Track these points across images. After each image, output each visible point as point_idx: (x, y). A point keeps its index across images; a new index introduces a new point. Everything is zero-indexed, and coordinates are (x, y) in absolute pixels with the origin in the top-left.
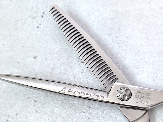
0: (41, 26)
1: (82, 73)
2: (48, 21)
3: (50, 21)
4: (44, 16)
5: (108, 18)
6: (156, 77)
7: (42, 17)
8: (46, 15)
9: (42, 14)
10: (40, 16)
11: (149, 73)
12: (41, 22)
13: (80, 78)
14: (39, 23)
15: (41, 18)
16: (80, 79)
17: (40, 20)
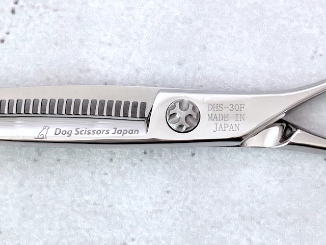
0: (10, 37)
1: (111, 160)
2: (28, 25)
3: (32, 25)
4: (16, 11)
5: (177, 18)
6: (289, 174)
7: (13, 12)
8: (22, 6)
9: (12, 5)
10: (8, 9)
11: (273, 163)
12: (11, 26)
13: (107, 174)
14: (6, 29)
15: (11, 14)
16: (104, 177)
17: (8, 21)
